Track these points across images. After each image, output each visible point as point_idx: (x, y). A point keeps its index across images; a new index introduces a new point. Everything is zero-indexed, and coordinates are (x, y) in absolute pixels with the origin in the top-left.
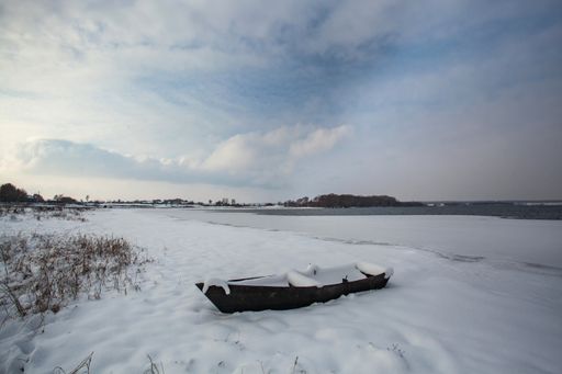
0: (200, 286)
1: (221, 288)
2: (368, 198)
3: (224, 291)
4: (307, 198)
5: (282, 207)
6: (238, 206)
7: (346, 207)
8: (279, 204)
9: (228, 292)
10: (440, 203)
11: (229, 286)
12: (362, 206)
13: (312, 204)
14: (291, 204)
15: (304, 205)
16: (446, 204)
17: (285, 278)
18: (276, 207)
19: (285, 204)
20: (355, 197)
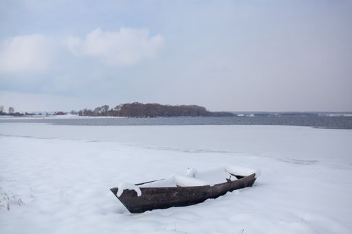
0: (115, 191)
1: (134, 190)
2: (176, 108)
3: (136, 193)
4: (106, 107)
5: (77, 117)
6: (18, 115)
7: (152, 116)
8: (73, 113)
9: (139, 194)
10: (249, 113)
11: (141, 189)
12: (169, 115)
13: (113, 113)
14: (88, 113)
15: (103, 114)
16: (255, 115)
17: (174, 181)
18: (69, 116)
19: (80, 113)
20: (162, 106)
